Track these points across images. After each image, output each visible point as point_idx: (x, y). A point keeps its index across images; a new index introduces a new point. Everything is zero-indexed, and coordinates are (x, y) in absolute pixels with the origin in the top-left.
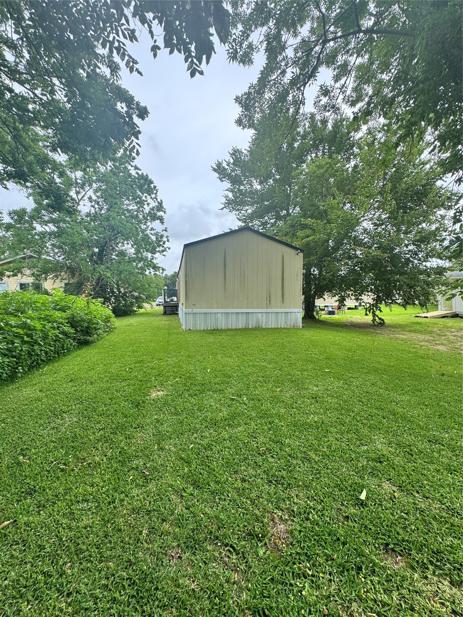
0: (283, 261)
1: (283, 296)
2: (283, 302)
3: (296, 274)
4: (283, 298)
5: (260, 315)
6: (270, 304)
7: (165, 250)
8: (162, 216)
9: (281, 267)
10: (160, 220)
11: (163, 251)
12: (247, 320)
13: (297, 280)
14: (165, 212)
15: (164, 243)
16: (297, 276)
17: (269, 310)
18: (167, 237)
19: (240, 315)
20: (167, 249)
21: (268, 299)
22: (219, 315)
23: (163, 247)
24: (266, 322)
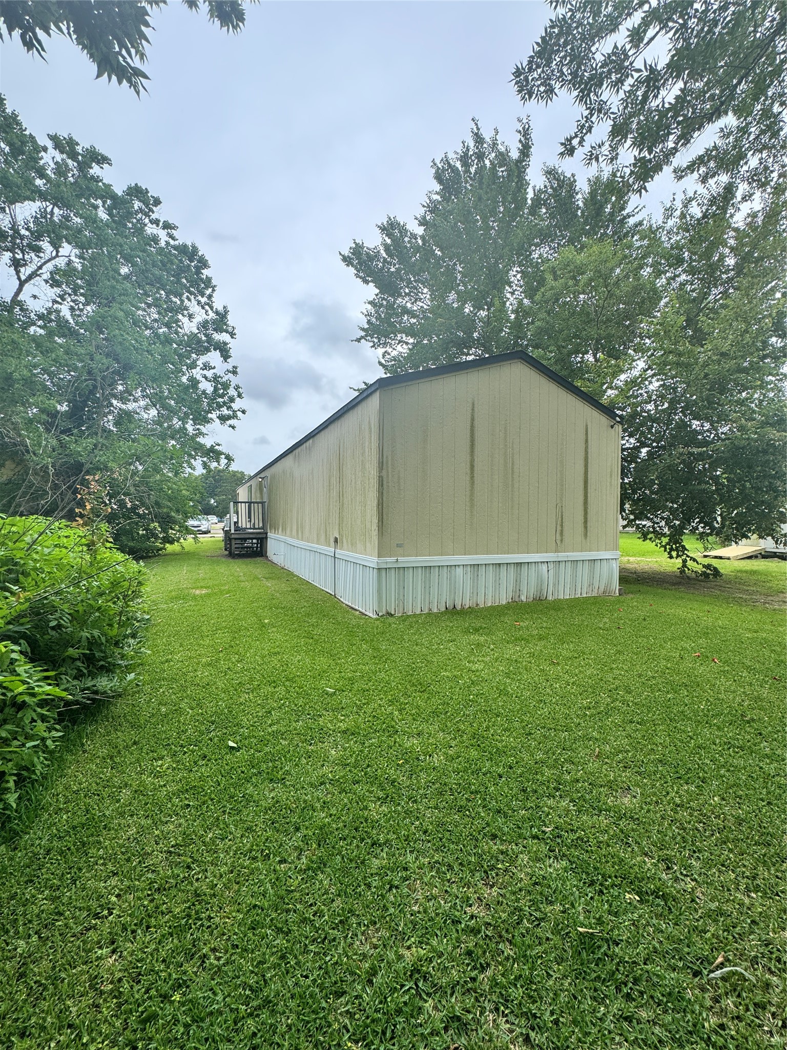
0: (587, 441)
1: (586, 522)
2: (586, 535)
3: (609, 471)
4: (586, 527)
5: (545, 567)
6: (562, 540)
7: (234, 416)
8: (225, 344)
9: (583, 454)
10: (221, 351)
11: (229, 418)
12: (518, 581)
13: (611, 485)
14: (232, 335)
15: (232, 400)
16: (611, 475)
17: (562, 556)
18: (237, 388)
19: (503, 569)
20: (239, 414)
21: (559, 528)
22: (459, 571)
23: (229, 408)
24: (554, 585)
